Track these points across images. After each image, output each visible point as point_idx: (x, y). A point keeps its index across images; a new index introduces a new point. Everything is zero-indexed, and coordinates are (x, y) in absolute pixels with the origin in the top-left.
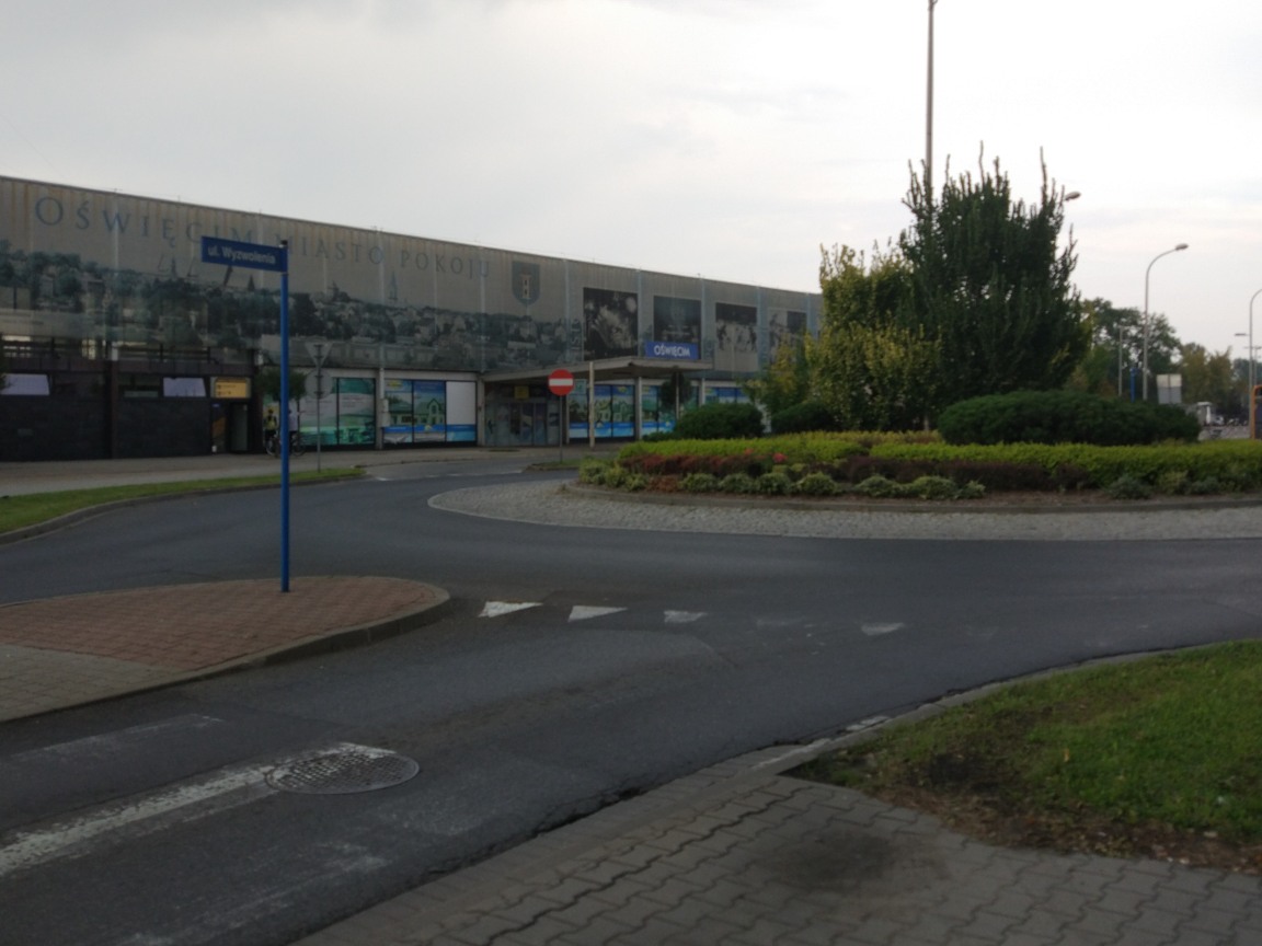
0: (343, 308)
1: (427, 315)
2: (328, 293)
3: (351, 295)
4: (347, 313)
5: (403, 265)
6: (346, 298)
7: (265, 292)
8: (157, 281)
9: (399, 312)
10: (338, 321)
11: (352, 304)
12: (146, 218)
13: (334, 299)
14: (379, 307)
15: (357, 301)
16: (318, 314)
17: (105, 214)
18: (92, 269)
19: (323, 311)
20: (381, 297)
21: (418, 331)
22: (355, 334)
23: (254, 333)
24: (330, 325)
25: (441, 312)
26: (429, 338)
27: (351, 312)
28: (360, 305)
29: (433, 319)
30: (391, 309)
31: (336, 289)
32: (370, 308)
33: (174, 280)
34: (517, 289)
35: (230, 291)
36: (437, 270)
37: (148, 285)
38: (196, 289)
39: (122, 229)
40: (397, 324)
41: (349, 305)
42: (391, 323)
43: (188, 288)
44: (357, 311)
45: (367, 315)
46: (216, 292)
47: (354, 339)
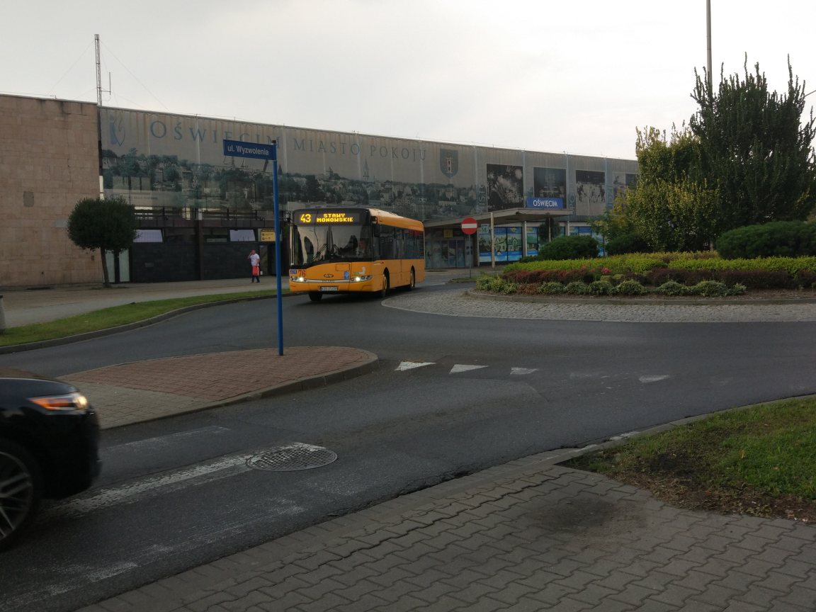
0: (336, 183)
1: (387, 186)
2: (327, 174)
3: (341, 175)
4: (338, 187)
5: (372, 155)
6: (337, 177)
7: (288, 175)
8: (223, 170)
9: (371, 184)
10: (333, 192)
11: (341, 181)
12: (215, 132)
13: (330, 178)
14: (358, 182)
15: (344, 179)
16: (321, 188)
17: (191, 129)
18: (184, 164)
19: (324, 186)
20: (359, 176)
21: (382, 196)
22: (344, 200)
23: (283, 200)
24: (328, 194)
25: (396, 184)
26: (389, 201)
27: (341, 186)
28: (346, 181)
29: (391, 189)
30: (365, 183)
31: (331, 172)
32: (353, 183)
33: (234, 169)
34: (444, 169)
35: (267, 175)
36: (393, 157)
37: (218, 173)
38: (247, 174)
39: (202, 139)
40: (369, 192)
41: (339, 182)
42: (365, 192)
43: (243, 174)
44: (344, 185)
45: (351, 187)
46: (259, 176)
47: (343, 202)
